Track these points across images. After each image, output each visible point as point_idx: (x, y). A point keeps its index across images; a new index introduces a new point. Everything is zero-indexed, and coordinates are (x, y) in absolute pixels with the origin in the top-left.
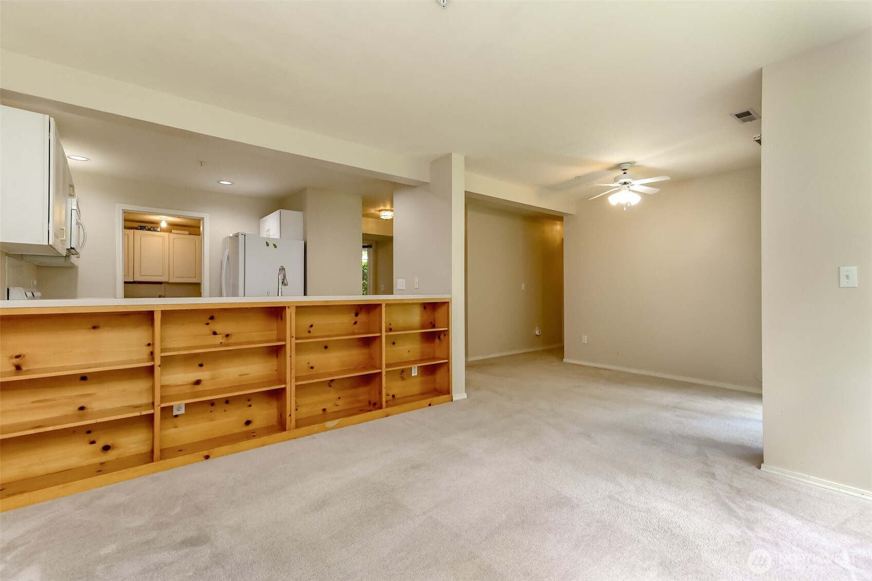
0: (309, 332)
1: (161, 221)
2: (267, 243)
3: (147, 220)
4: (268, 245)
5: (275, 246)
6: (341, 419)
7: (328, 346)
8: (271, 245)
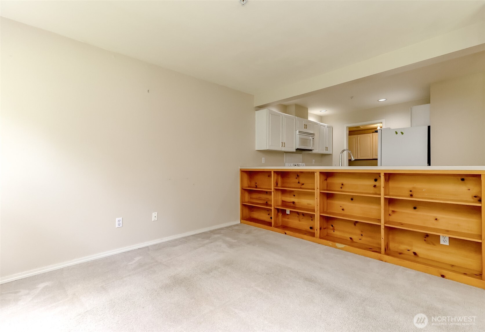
0: (341, 188)
1: (378, 127)
2: (396, 132)
3: (373, 128)
4: (397, 133)
5: (402, 133)
6: (346, 246)
7: (354, 199)
8: (399, 133)
